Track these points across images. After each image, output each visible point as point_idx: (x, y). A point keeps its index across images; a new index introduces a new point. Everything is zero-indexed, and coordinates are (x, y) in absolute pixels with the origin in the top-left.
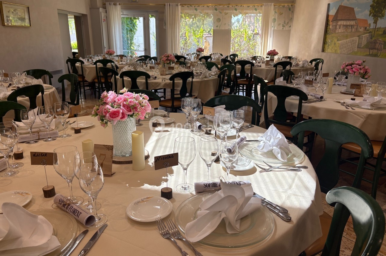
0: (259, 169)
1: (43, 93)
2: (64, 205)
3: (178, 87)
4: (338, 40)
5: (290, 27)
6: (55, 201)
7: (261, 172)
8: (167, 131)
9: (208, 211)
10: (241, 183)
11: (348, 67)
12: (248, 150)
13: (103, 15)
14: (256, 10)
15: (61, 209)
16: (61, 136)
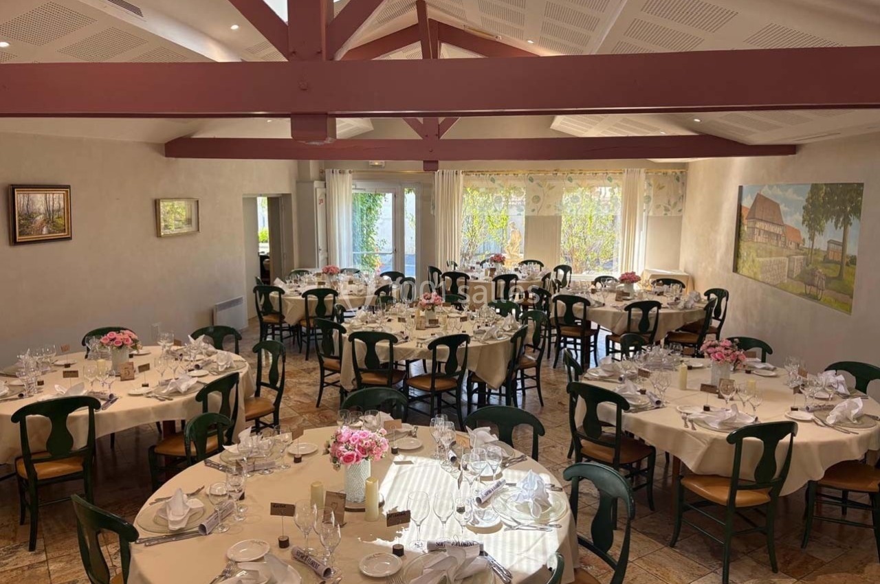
0: (504, 527)
1: (238, 385)
2: (302, 557)
3: (443, 356)
4: (757, 256)
5: (680, 211)
6: (292, 553)
7: (506, 530)
8: (410, 463)
9: (431, 570)
10: (475, 543)
11: (709, 350)
12: (502, 499)
13: (319, 193)
14: (610, 179)
15: (299, 561)
16: (279, 467)
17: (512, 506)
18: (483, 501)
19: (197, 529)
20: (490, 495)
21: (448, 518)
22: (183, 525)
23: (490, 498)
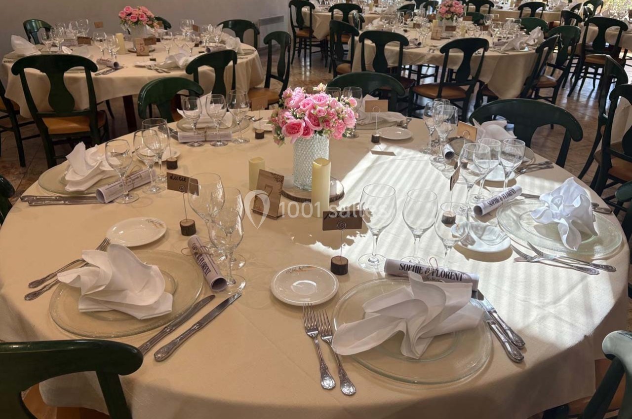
0: (515, 255)
1: (235, 62)
2: (195, 254)
7: (516, 260)
8: (392, 154)
9: (378, 315)
10: (464, 276)
12: (515, 214)
15: (193, 257)
16: (236, 141)
17: (528, 227)
18: (484, 213)
19: (94, 195)
20: (497, 205)
21: (425, 231)
22: (82, 188)
23: (496, 209)
